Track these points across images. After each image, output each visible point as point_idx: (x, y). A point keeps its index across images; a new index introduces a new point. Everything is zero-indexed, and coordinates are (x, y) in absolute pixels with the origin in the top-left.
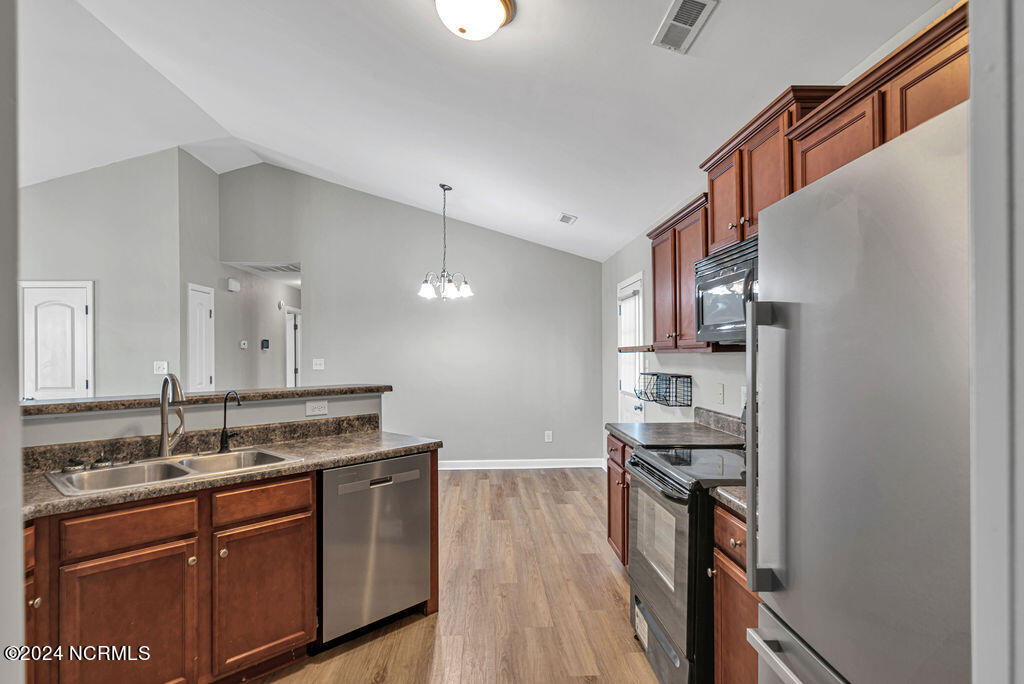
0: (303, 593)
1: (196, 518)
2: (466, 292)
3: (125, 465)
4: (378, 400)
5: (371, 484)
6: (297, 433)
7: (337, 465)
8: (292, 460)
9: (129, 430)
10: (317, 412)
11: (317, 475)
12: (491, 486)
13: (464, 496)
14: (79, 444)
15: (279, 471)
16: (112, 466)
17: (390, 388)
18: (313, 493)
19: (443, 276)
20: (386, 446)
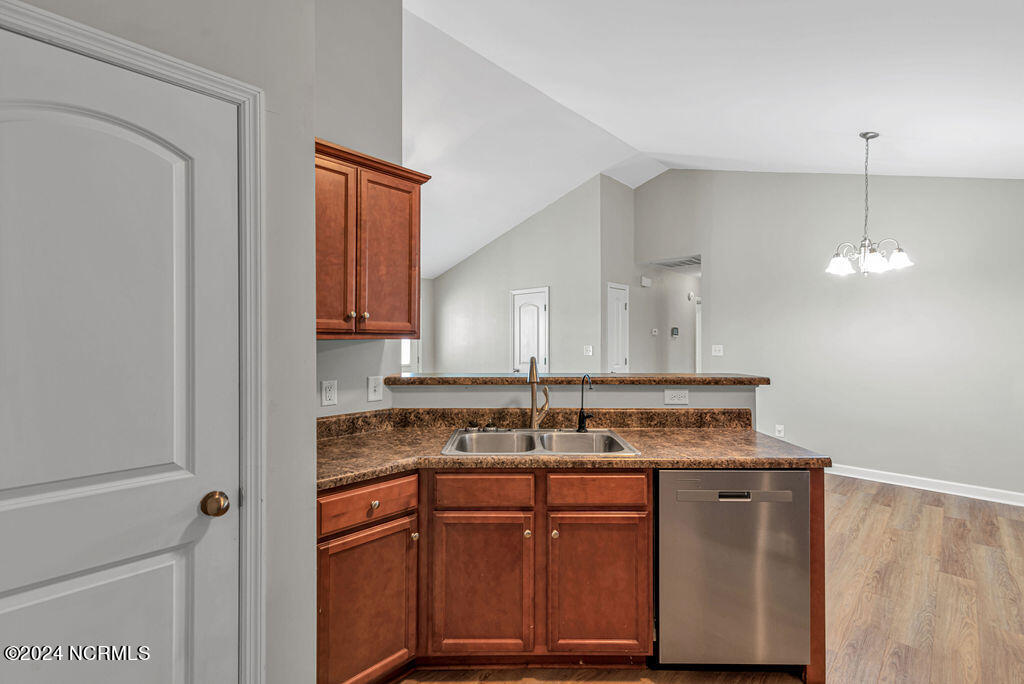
0: (636, 599)
1: (532, 494)
2: (901, 261)
3: (505, 431)
4: (752, 394)
5: (721, 497)
6: (655, 422)
7: (675, 466)
8: (630, 453)
9: (512, 402)
10: (676, 401)
11: (654, 473)
12: (947, 519)
13: (897, 523)
14: (478, 409)
15: (610, 463)
16: (497, 431)
17: (767, 381)
18: (648, 492)
19: (863, 246)
20: (761, 453)
